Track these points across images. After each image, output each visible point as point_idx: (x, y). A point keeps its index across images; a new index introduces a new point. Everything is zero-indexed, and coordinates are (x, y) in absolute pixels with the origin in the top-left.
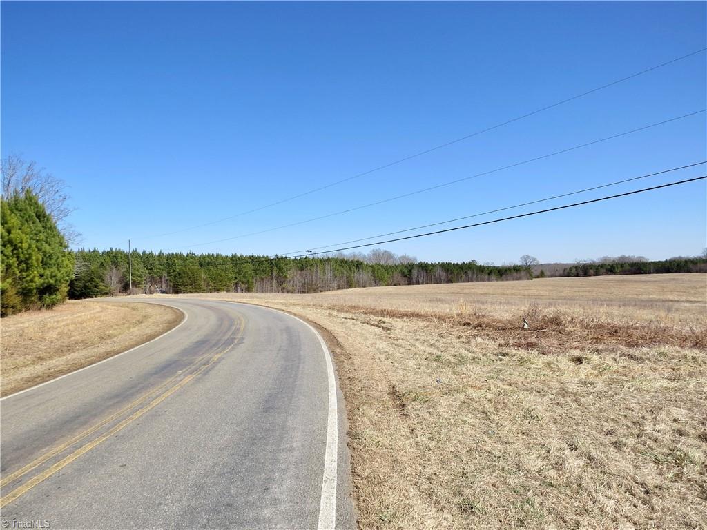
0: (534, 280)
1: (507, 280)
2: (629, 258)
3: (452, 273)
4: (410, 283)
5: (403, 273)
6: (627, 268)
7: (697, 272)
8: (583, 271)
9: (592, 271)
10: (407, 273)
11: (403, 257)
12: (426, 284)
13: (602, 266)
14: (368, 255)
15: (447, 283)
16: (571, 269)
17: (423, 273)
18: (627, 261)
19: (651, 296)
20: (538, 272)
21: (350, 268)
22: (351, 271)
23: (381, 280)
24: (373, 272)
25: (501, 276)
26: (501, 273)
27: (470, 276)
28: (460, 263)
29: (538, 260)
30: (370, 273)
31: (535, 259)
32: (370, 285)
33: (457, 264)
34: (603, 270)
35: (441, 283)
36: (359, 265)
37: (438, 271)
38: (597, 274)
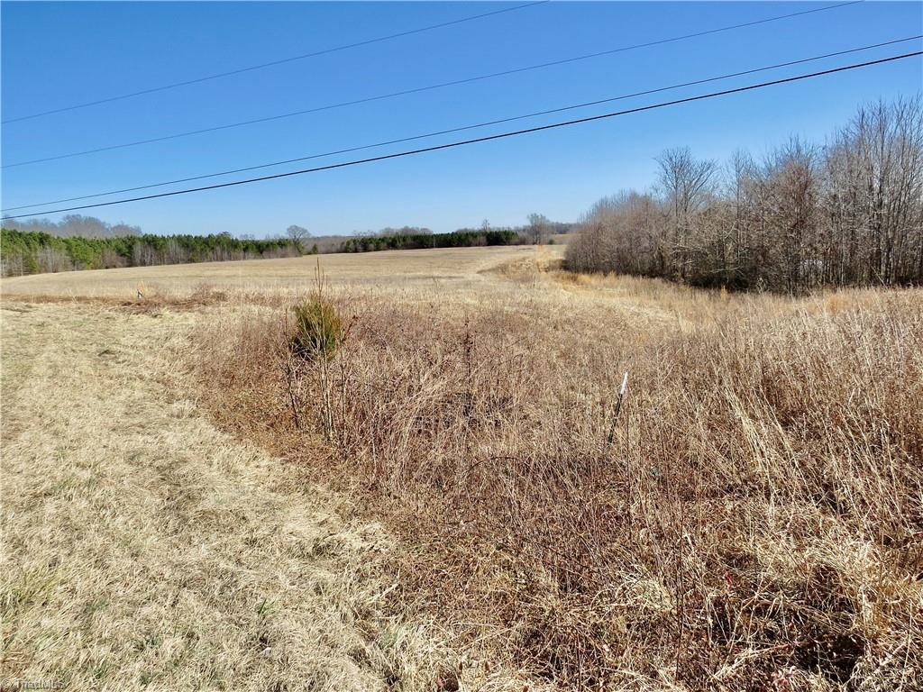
0: (304, 257)
1: (270, 258)
2: (412, 229)
3: (193, 249)
4: (131, 264)
5: (119, 252)
6: (409, 241)
7: (476, 245)
8: (363, 245)
9: (372, 246)
10: (125, 250)
11: (120, 227)
12: (156, 264)
13: (383, 240)
14: (60, 223)
15: (186, 263)
16: (348, 243)
17: (150, 251)
18: (411, 233)
19: (418, 273)
20: (309, 248)
21: (28, 244)
22: (30, 248)
23: (83, 261)
24: (69, 249)
25: (261, 253)
26: (261, 249)
27: (219, 253)
28: (205, 235)
29: (309, 231)
30: (64, 252)
31: (305, 231)
32: (66, 268)
33: (200, 238)
34: (383, 245)
35: (178, 263)
36: (43, 240)
37: (173, 246)
38: (377, 249)
